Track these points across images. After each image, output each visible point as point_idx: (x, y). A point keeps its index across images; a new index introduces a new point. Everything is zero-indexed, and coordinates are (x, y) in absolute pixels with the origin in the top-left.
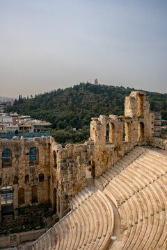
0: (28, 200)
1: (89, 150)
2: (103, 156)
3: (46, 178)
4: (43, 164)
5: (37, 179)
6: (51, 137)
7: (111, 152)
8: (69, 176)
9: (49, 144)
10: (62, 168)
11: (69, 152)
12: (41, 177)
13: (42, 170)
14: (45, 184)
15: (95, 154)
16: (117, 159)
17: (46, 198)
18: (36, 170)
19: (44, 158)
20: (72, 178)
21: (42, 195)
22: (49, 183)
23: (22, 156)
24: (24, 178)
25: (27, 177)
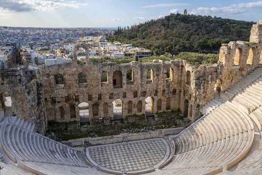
0: (164, 108)
1: (219, 71)
2: (229, 75)
3: (177, 92)
4: (176, 81)
5: (171, 93)
6: (184, 61)
7: (236, 72)
8: (202, 91)
9: (182, 66)
10: (196, 84)
11: (202, 72)
12: (174, 92)
13: (175, 86)
14: (177, 96)
15: (223, 73)
16: (241, 78)
17: (177, 107)
18: (171, 86)
19: (177, 76)
20: (204, 92)
21: (174, 105)
22: (180, 96)
23: (161, 75)
24: (162, 92)
25: (164, 91)
